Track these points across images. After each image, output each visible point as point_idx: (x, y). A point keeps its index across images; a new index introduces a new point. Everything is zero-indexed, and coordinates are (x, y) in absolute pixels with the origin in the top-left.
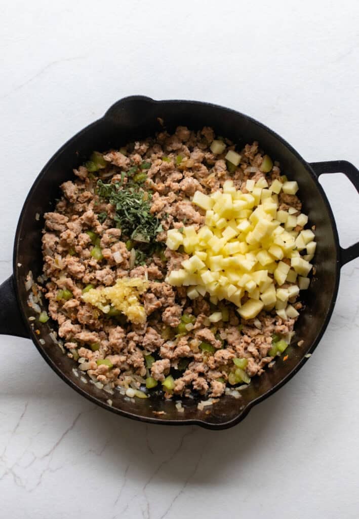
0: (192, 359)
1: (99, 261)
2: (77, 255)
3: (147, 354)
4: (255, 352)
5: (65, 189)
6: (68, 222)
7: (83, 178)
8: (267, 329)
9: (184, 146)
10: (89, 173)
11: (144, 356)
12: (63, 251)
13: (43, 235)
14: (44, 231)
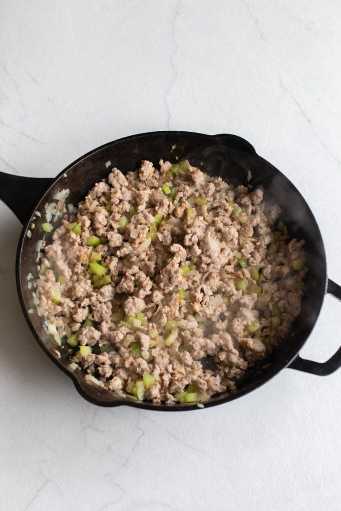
0: (117, 350)
1: (120, 228)
2: (111, 212)
3: (90, 317)
4: (167, 383)
5: (143, 164)
6: (125, 187)
7: (163, 170)
8: (191, 376)
9: (251, 206)
10: (170, 170)
11: (87, 318)
12: (104, 202)
13: (101, 181)
14: (104, 180)
